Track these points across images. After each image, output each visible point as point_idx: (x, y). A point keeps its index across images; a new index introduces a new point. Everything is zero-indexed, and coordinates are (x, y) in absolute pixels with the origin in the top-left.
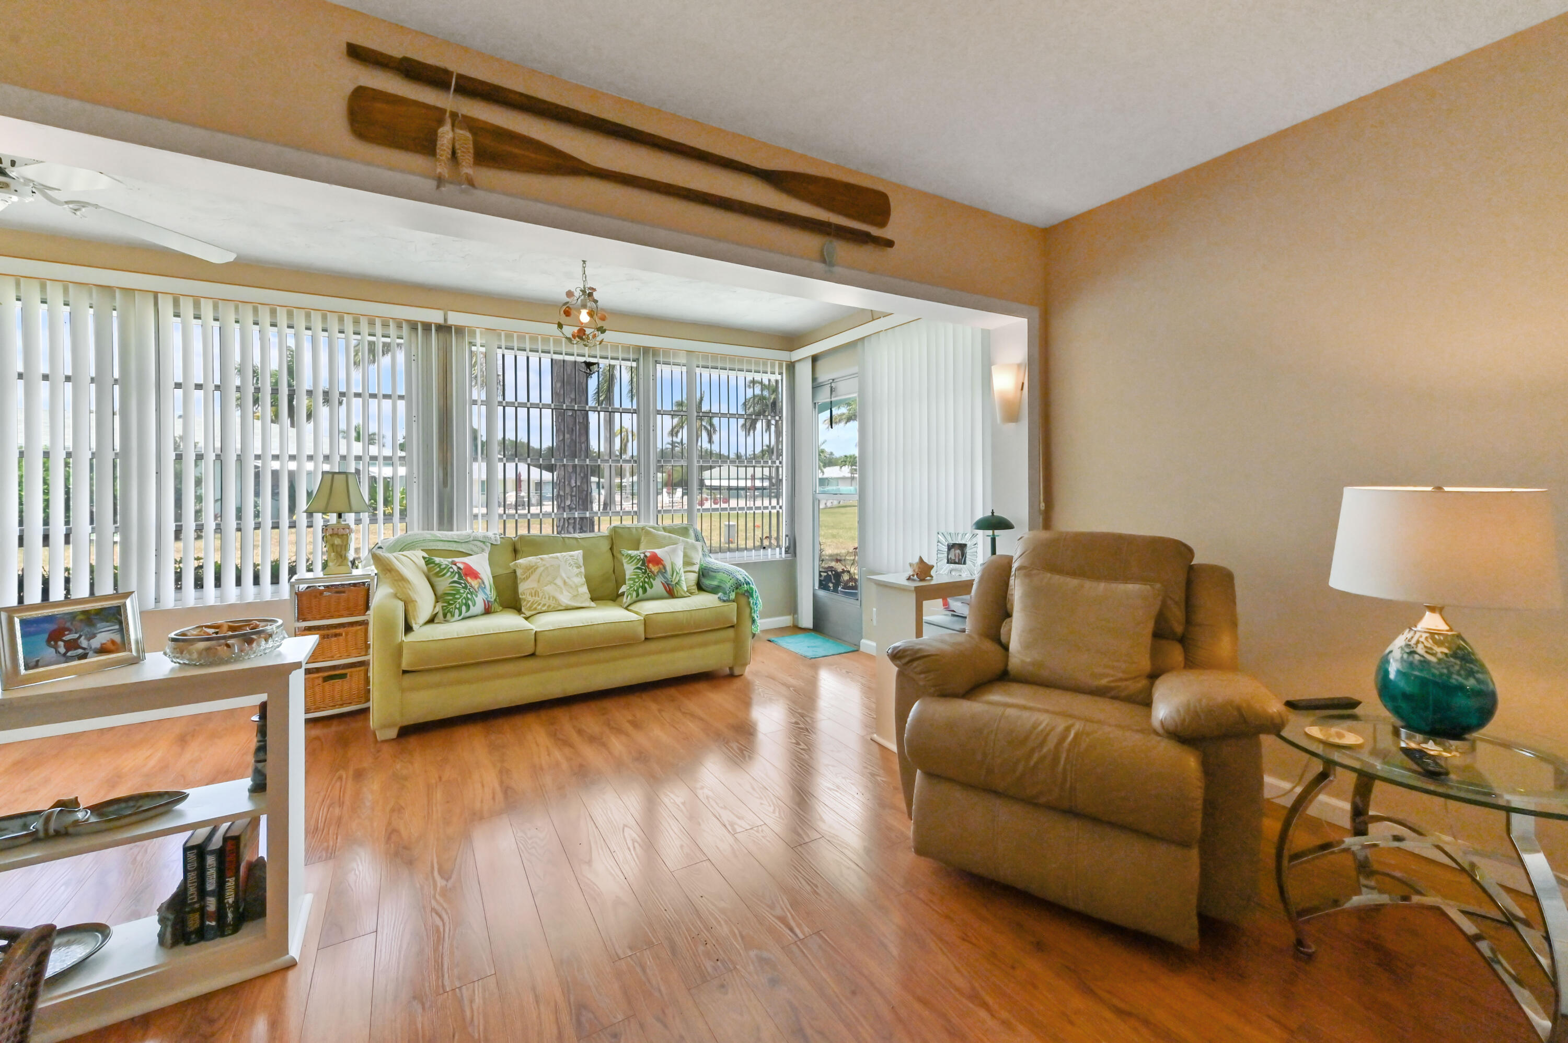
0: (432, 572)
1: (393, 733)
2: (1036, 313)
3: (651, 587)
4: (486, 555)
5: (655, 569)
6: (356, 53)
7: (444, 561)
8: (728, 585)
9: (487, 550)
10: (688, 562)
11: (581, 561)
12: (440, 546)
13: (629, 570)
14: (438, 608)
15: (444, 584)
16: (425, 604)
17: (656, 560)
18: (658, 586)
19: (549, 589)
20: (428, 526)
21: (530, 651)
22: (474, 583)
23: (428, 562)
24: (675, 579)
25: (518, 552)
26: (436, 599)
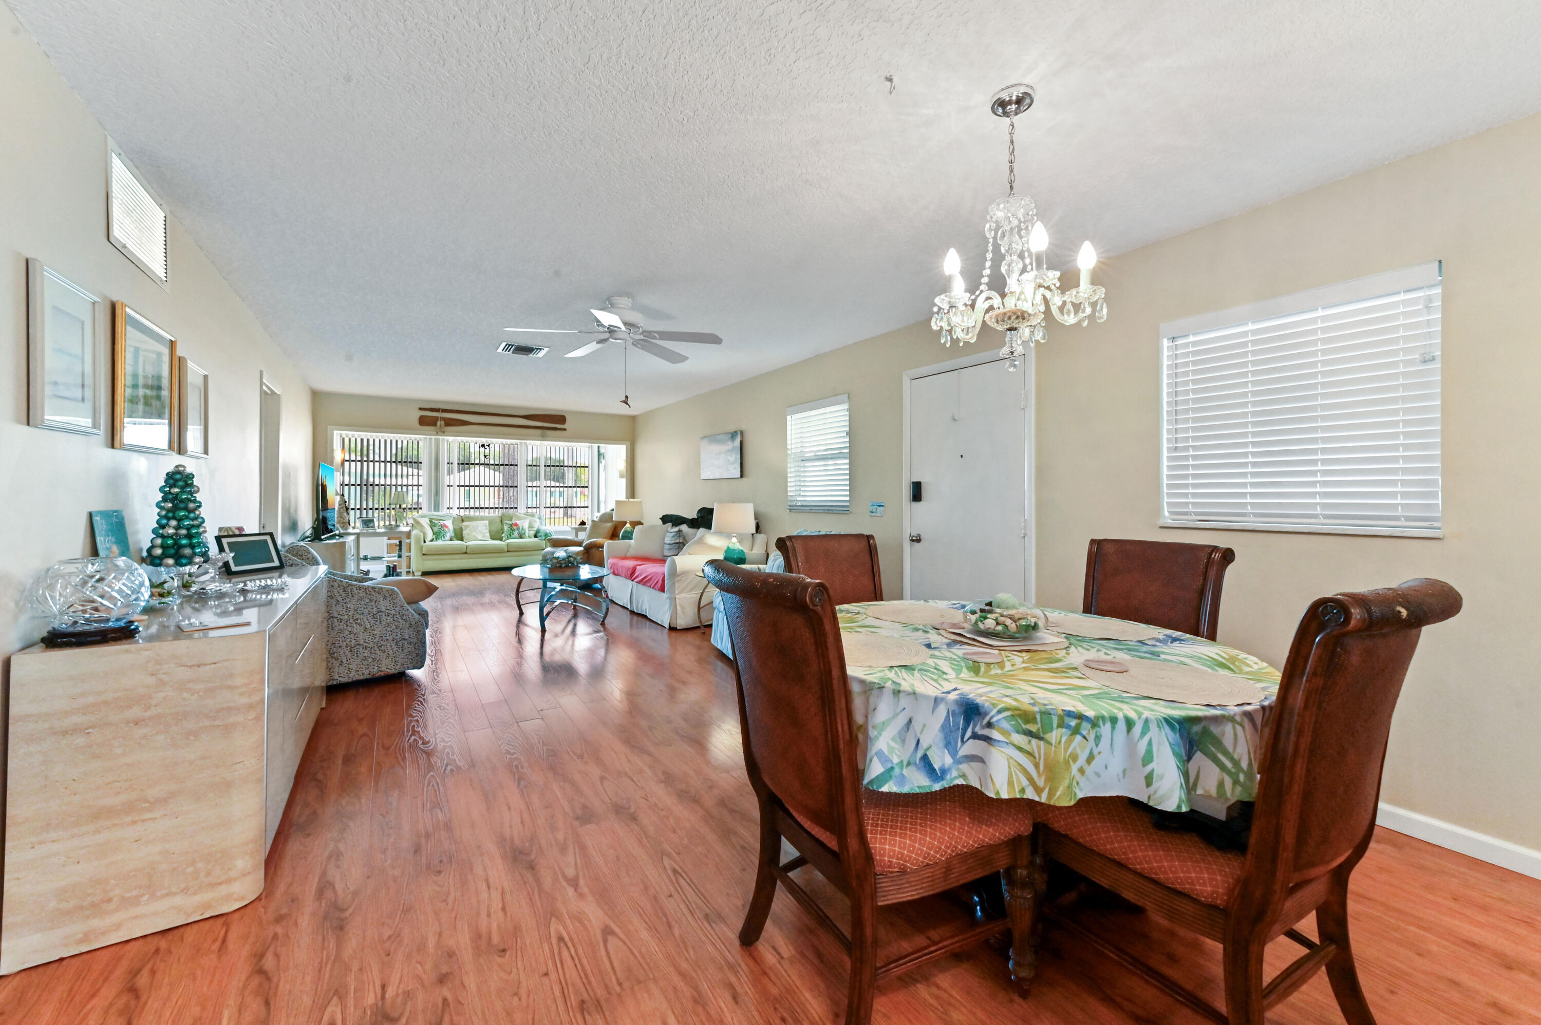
0: (432, 524)
1: (420, 573)
2: (629, 443)
3: (513, 534)
4: (451, 521)
5: (515, 527)
6: (420, 409)
7: (436, 522)
8: (543, 534)
9: (452, 519)
10: (531, 526)
11: (489, 526)
12: (435, 517)
13: (506, 528)
14: (434, 536)
15: (436, 529)
16: (430, 535)
17: (516, 525)
18: (516, 534)
19: (474, 533)
20: (430, 510)
21: (464, 551)
22: (447, 529)
23: (431, 521)
24: (523, 532)
25: (463, 521)
26: (434, 534)
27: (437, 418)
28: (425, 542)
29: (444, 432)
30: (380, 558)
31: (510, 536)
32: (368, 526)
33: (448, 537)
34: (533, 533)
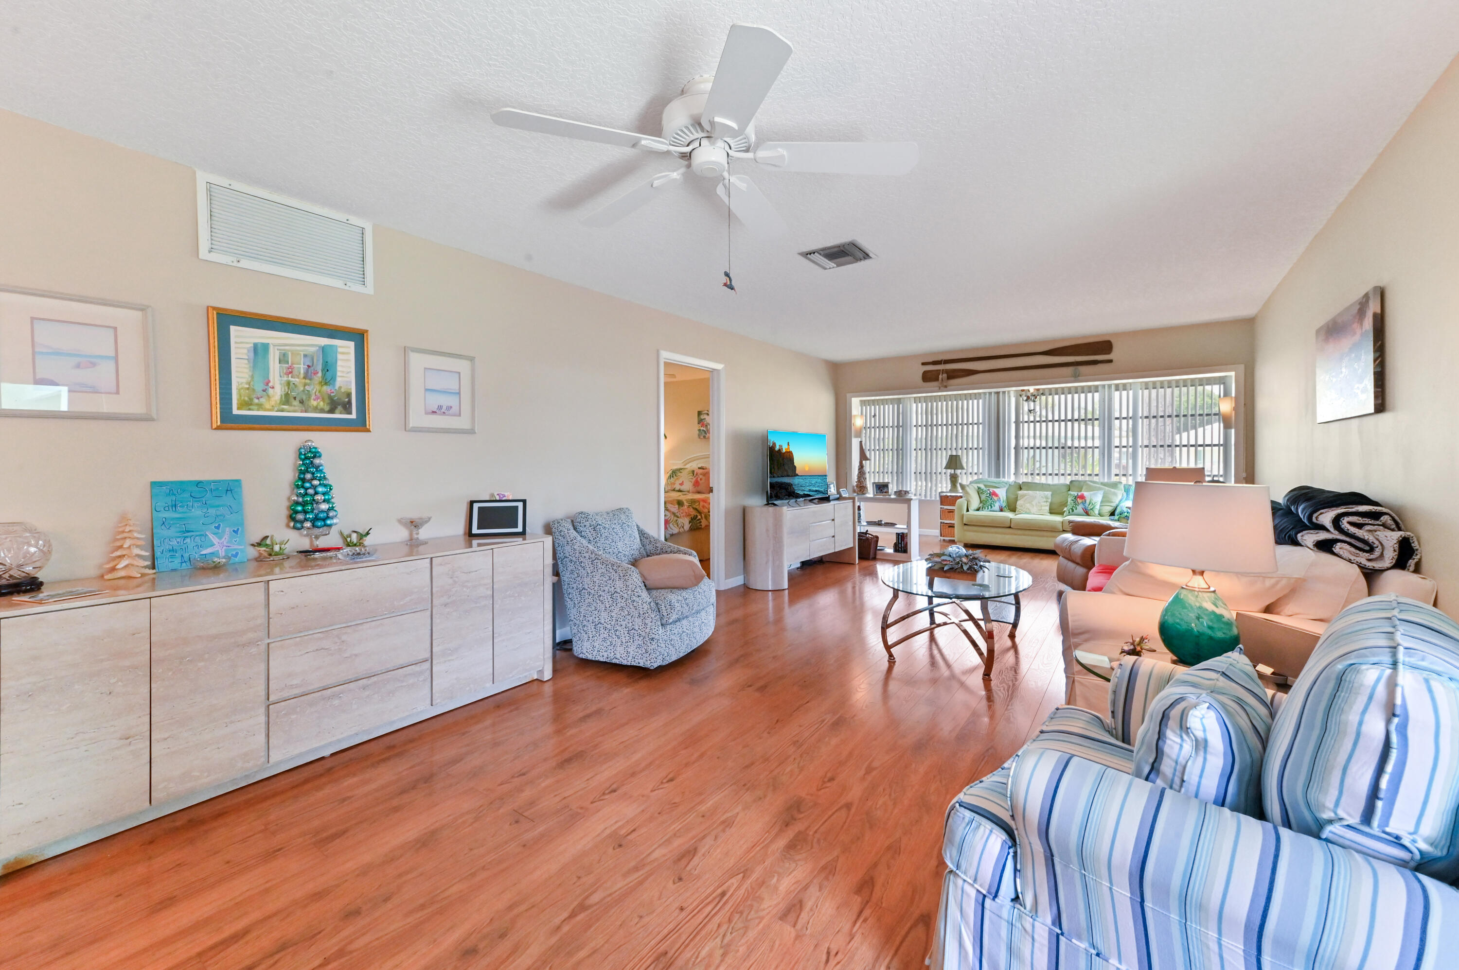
0: (981, 492)
3: (1076, 509)
4: (1005, 489)
5: (1080, 501)
6: (923, 364)
7: (987, 489)
9: (1007, 487)
10: (1105, 500)
11: (1050, 496)
13: (1070, 500)
14: (981, 505)
15: (984, 497)
16: (975, 503)
17: (1082, 497)
18: (1080, 509)
19: (1030, 505)
21: (1008, 526)
22: (996, 498)
23: (981, 489)
24: (1090, 507)
25: (1021, 489)
26: (981, 502)
27: (938, 372)
28: (968, 510)
29: (946, 387)
30: (892, 525)
31: (1072, 512)
32: (881, 492)
33: (997, 506)
34: (1108, 509)
